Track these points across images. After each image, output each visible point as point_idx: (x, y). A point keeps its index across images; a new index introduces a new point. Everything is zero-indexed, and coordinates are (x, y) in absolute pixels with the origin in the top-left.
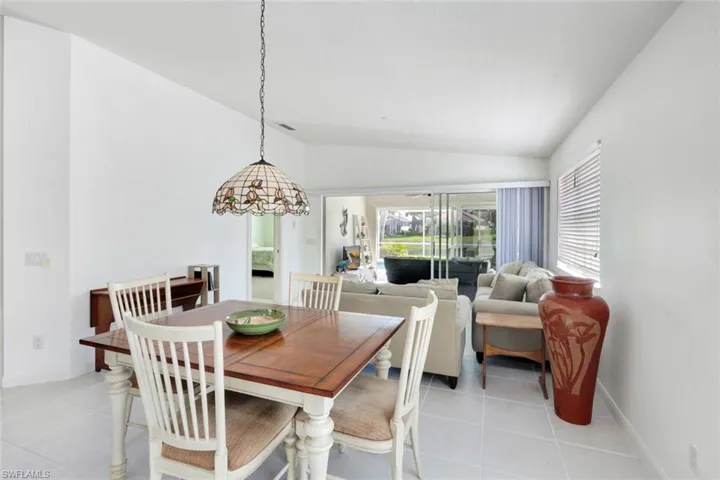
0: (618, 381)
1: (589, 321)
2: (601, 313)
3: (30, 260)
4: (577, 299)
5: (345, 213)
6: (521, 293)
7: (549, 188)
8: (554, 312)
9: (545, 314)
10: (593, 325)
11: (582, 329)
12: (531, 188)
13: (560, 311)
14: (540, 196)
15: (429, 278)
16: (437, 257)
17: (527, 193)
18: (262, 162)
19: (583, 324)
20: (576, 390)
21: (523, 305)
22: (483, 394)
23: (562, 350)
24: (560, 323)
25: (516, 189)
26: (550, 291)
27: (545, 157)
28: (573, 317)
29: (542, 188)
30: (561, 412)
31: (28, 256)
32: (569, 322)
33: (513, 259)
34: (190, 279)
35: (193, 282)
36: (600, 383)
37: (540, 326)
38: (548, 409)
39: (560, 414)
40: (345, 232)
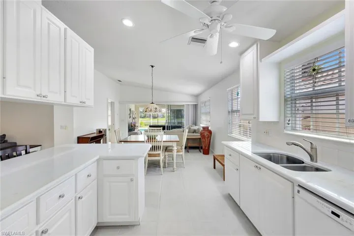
0: (213, 148)
1: (209, 134)
2: (210, 132)
3: (62, 127)
4: (207, 130)
5: (130, 110)
6: (195, 131)
7: (198, 105)
8: (203, 133)
9: (201, 134)
11: (208, 136)
14: (195, 107)
17: (192, 106)
18: (152, 103)
20: (207, 148)
21: (195, 134)
22: (189, 154)
23: (204, 140)
24: (204, 135)
25: (189, 104)
26: (202, 129)
27: (197, 96)
28: (206, 133)
29: (196, 105)
31: (61, 126)
32: (205, 134)
33: (189, 124)
34: (97, 133)
35: (99, 135)
36: (210, 148)
37: (200, 137)
38: (201, 154)
39: (204, 154)
40: (130, 117)
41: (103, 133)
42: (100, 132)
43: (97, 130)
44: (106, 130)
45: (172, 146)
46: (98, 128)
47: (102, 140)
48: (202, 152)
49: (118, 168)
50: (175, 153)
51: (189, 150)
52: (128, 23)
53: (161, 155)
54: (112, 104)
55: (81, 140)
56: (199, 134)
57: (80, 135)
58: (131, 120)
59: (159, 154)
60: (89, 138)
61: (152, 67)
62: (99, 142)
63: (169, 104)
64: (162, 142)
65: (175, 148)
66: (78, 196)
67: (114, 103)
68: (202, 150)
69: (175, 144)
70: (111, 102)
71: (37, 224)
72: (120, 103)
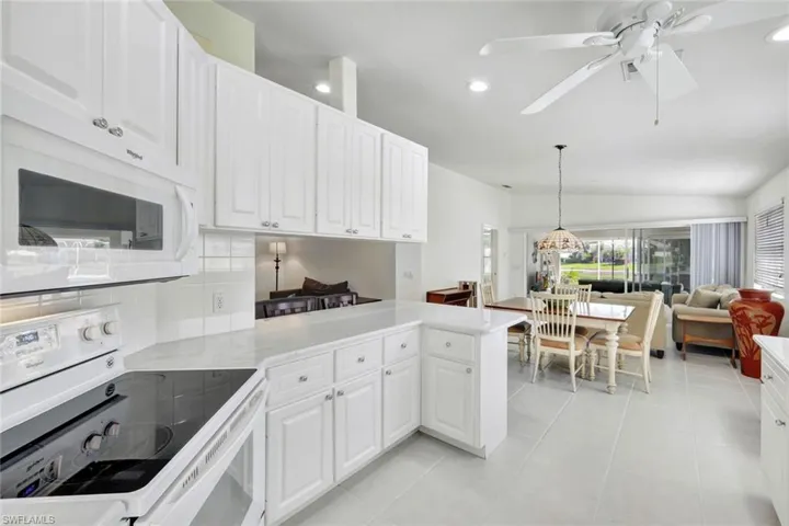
1: (767, 314)
3: (406, 275)
4: (758, 302)
5: (536, 245)
6: (717, 303)
7: (746, 223)
8: (740, 309)
9: (733, 311)
10: (769, 318)
11: (761, 319)
12: (727, 224)
13: (744, 308)
14: (737, 229)
15: (623, 291)
16: (630, 279)
17: (723, 228)
18: (560, 229)
19: (762, 316)
21: (718, 310)
22: (685, 363)
24: (744, 316)
25: (711, 225)
26: (739, 297)
27: (743, 197)
28: (753, 312)
29: (739, 223)
30: (745, 372)
32: (751, 314)
34: (460, 289)
35: (462, 291)
37: (730, 320)
38: (736, 373)
39: (744, 372)
40: (536, 260)
41: (471, 289)
42: (466, 286)
43: (460, 283)
44: (475, 283)
45: (605, 332)
46: (463, 279)
47: (468, 302)
48: (739, 367)
49: (448, 345)
50: (613, 349)
51: (688, 355)
52: (479, 86)
53: (572, 346)
54: (494, 233)
55: (432, 297)
56: (727, 312)
57: (431, 289)
58: (537, 267)
59: (567, 344)
60: (443, 295)
61: (560, 147)
62: (464, 304)
63: (639, 226)
64: (574, 317)
65: (614, 338)
66: (386, 370)
67: (496, 231)
68: (738, 362)
69: (613, 328)
70: (492, 231)
71: (334, 381)
72: (510, 230)
